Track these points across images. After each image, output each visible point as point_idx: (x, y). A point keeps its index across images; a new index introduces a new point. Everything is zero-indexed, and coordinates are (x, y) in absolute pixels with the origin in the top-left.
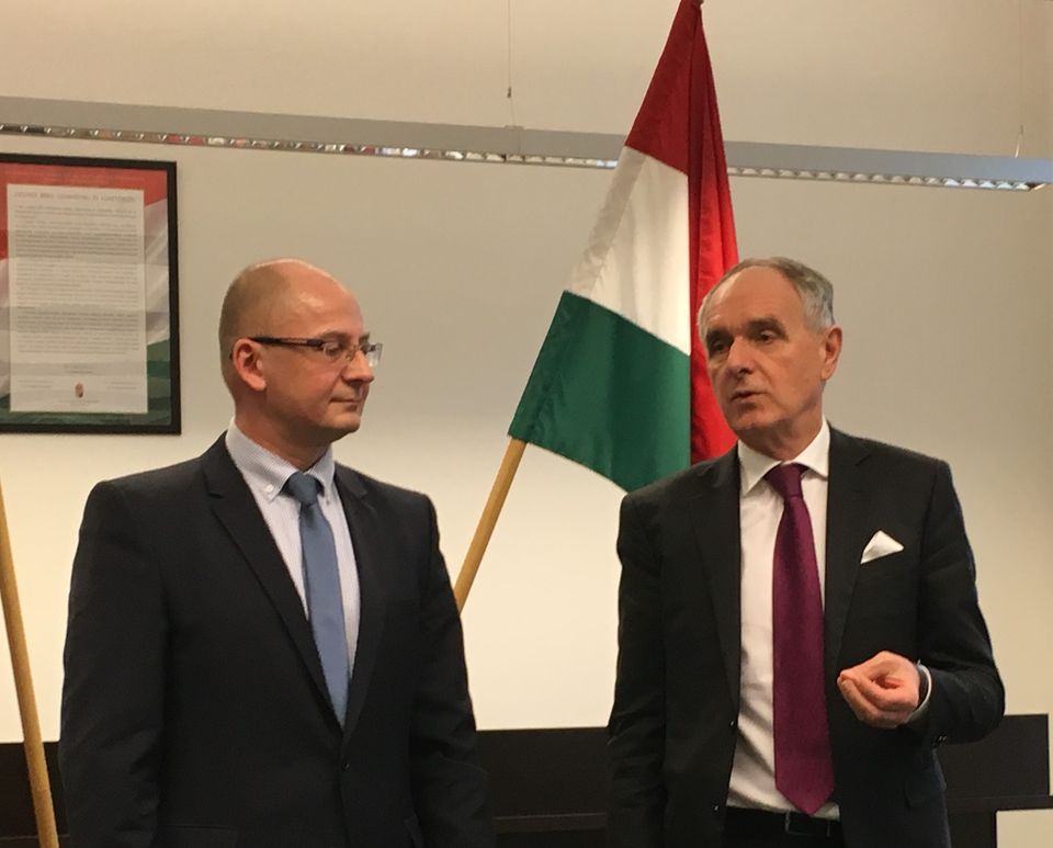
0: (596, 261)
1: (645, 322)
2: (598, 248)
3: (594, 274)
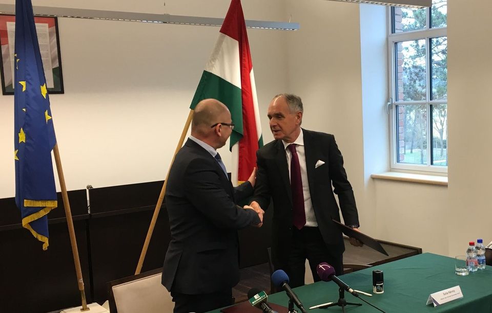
0: (213, 63)
1: (229, 80)
2: (214, 59)
3: (213, 66)
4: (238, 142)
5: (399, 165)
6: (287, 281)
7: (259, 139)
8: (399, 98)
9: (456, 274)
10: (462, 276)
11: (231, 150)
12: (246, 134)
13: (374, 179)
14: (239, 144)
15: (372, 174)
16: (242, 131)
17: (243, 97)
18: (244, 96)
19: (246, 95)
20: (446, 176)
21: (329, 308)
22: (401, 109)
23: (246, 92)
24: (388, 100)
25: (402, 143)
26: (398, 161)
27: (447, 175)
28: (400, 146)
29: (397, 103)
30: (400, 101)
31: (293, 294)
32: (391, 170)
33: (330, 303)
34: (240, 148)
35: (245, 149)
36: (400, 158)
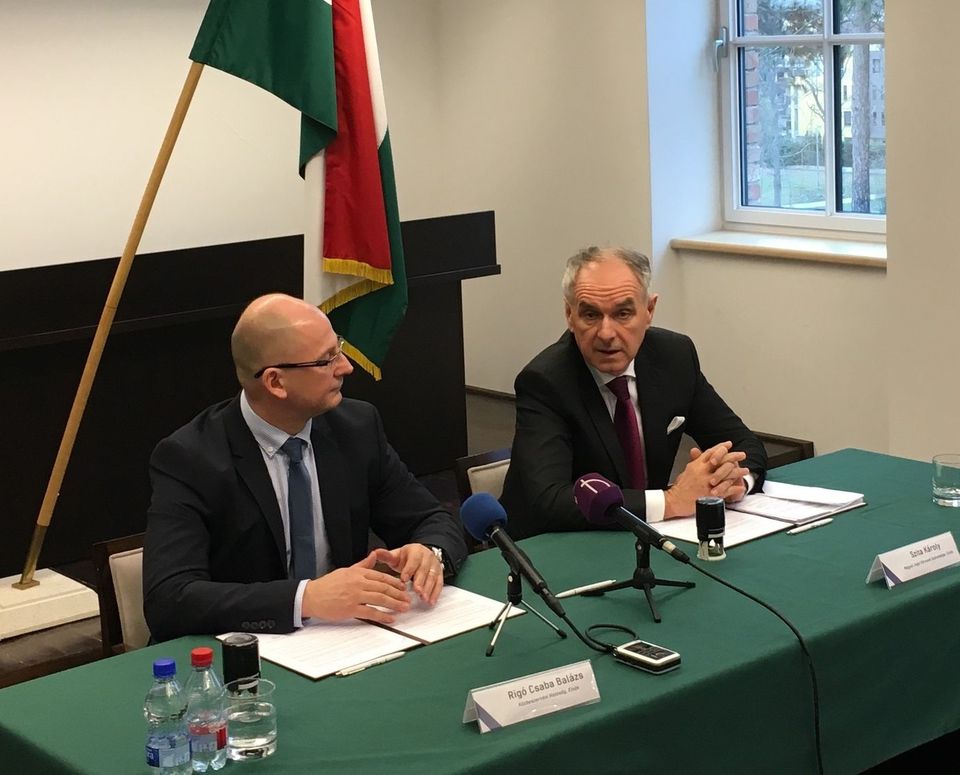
4: (323, 150)
5: (749, 214)
6: (501, 523)
7: (379, 144)
8: (747, 27)
9: (936, 504)
10: (952, 507)
11: (302, 173)
12: (345, 129)
13: (679, 250)
14: (326, 157)
15: (673, 238)
16: (334, 121)
17: (337, 28)
18: (340, 26)
19: (345, 23)
20: (883, 243)
21: (607, 594)
22: (751, 57)
23: (344, 13)
24: (716, 35)
25: (755, 152)
26: (745, 202)
27: (884, 239)
28: (749, 161)
29: (741, 40)
30: (752, 36)
31: (520, 557)
32: (725, 226)
33: (609, 582)
34: (329, 169)
35: (342, 170)
36: (749, 192)
